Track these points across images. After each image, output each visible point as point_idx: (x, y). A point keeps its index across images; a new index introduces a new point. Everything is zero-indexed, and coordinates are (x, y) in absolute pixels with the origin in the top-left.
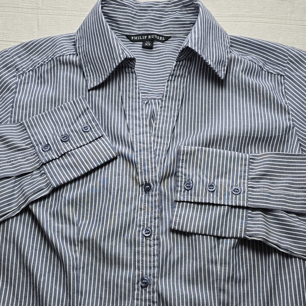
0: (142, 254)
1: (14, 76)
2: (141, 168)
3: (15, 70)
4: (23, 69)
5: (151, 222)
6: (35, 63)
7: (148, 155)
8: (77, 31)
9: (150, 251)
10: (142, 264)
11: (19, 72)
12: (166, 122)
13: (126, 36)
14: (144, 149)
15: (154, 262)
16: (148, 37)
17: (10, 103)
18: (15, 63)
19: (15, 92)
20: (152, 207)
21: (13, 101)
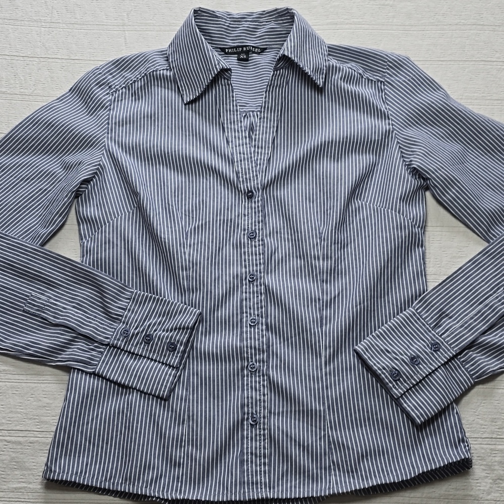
0: (248, 254)
1: (107, 94)
2: (242, 177)
3: (108, 87)
4: (116, 86)
5: (255, 225)
6: (127, 80)
7: (248, 165)
8: (169, 46)
9: (256, 251)
10: (249, 262)
11: (112, 89)
12: (266, 133)
13: (220, 48)
14: (244, 159)
15: (260, 259)
16: (243, 49)
17: (106, 120)
18: (107, 81)
19: (110, 110)
20: (255, 213)
21: (109, 118)
